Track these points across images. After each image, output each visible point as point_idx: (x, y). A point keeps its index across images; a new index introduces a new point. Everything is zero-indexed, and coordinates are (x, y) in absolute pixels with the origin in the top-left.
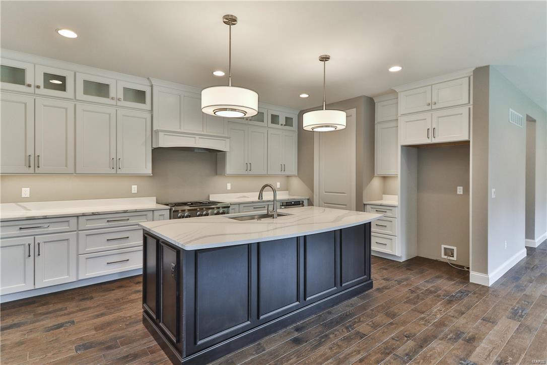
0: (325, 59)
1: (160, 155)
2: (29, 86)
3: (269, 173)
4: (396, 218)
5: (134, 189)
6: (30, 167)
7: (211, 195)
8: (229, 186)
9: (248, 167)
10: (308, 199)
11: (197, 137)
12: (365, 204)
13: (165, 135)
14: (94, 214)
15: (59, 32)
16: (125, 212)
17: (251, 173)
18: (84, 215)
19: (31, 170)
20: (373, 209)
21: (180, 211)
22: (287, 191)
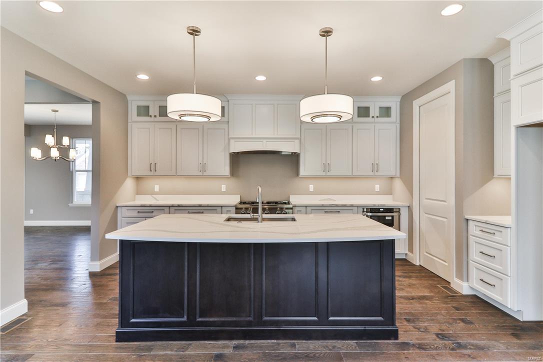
0: (326, 33)
1: (237, 159)
2: (151, 116)
3: (354, 175)
4: (507, 246)
5: (224, 188)
6: (151, 171)
7: (290, 196)
8: (311, 188)
9: (326, 167)
10: (409, 207)
11: (265, 141)
12: (467, 220)
13: (235, 141)
14: (179, 206)
15: (138, 76)
16: (200, 206)
17: (328, 174)
18: (173, 206)
19: (152, 173)
20: (477, 227)
21: (244, 209)
22: (392, 196)
